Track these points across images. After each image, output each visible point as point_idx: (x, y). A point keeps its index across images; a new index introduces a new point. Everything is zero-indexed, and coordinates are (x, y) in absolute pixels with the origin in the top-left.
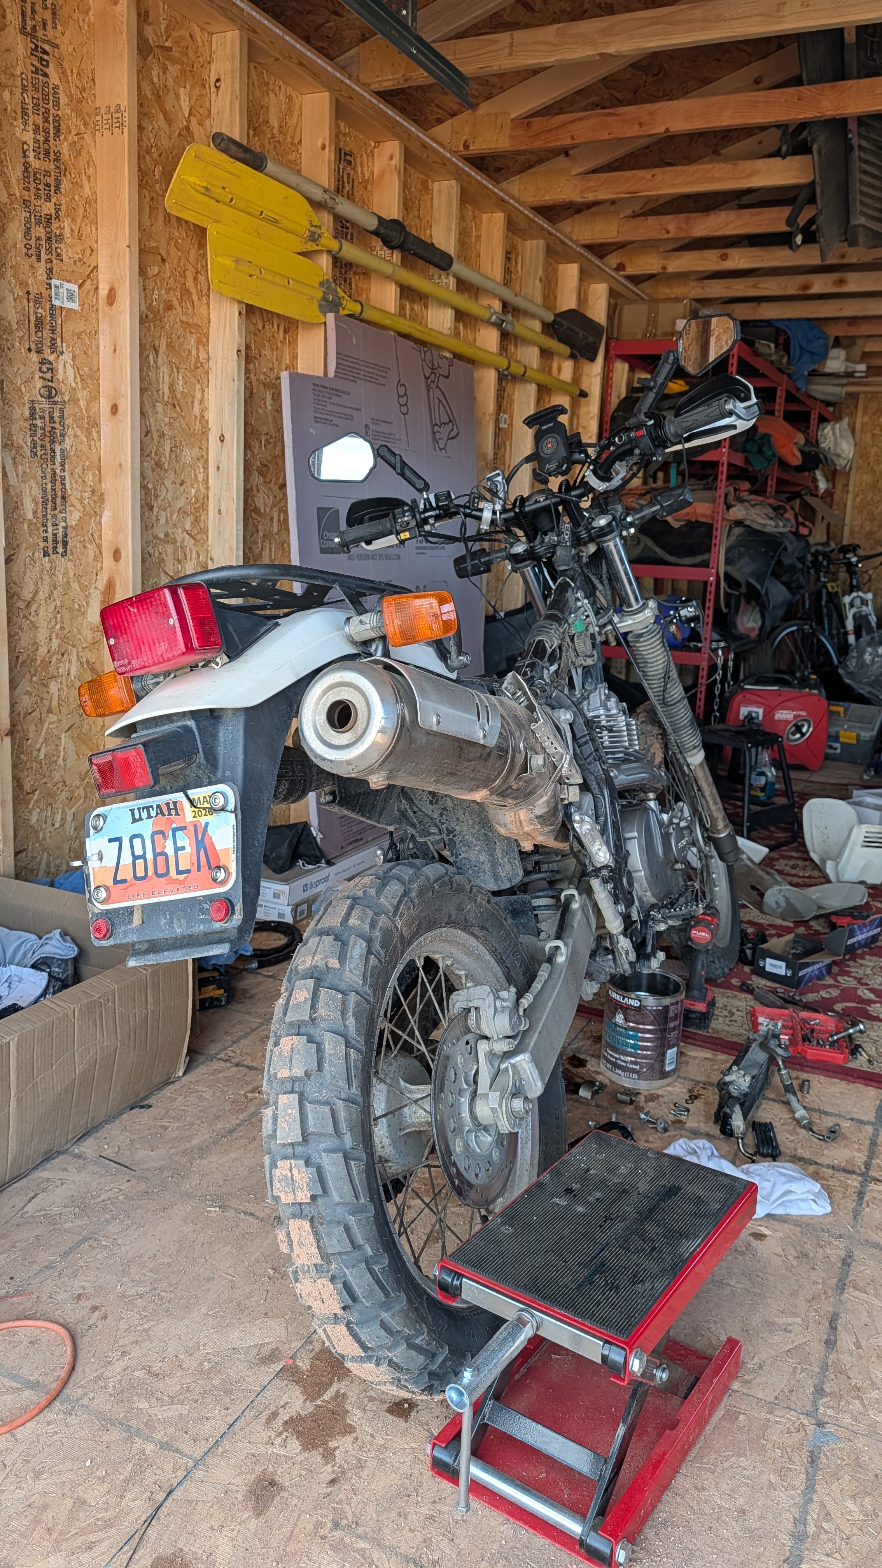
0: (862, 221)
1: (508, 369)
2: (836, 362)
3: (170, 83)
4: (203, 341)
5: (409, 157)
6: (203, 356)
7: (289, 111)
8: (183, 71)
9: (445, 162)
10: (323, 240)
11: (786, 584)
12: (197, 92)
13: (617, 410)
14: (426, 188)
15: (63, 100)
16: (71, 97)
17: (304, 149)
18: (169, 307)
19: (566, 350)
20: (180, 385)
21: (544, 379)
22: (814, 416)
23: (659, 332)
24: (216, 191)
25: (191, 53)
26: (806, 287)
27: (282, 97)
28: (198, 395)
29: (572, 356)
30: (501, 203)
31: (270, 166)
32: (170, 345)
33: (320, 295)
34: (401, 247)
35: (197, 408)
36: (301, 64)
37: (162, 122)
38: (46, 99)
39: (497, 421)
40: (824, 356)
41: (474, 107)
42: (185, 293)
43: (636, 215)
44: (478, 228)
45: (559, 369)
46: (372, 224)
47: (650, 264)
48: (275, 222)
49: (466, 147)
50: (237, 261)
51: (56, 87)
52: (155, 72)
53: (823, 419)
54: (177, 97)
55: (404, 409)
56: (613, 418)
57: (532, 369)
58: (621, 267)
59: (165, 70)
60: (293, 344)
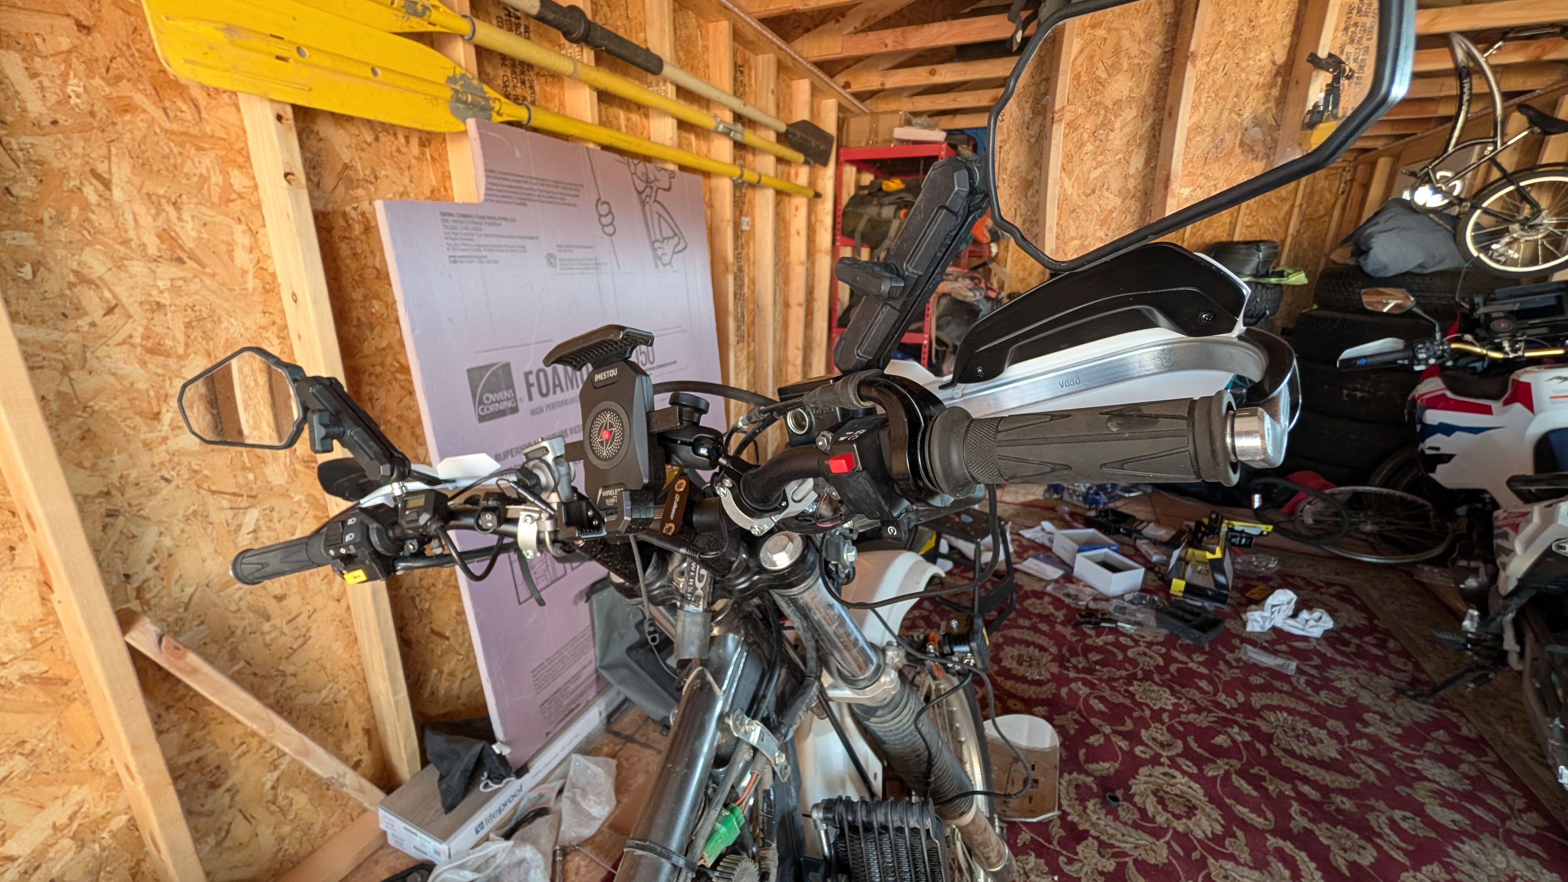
1: (741, 176)
10: (436, 16)
18: (125, 107)
19: (801, 158)
20: (189, 229)
29: (806, 162)
30: (724, 11)
32: (143, 169)
33: (448, 94)
34: (587, 39)
35: (243, 259)
44: (706, 37)
50: (232, 30)
55: (610, 230)
58: (847, 85)
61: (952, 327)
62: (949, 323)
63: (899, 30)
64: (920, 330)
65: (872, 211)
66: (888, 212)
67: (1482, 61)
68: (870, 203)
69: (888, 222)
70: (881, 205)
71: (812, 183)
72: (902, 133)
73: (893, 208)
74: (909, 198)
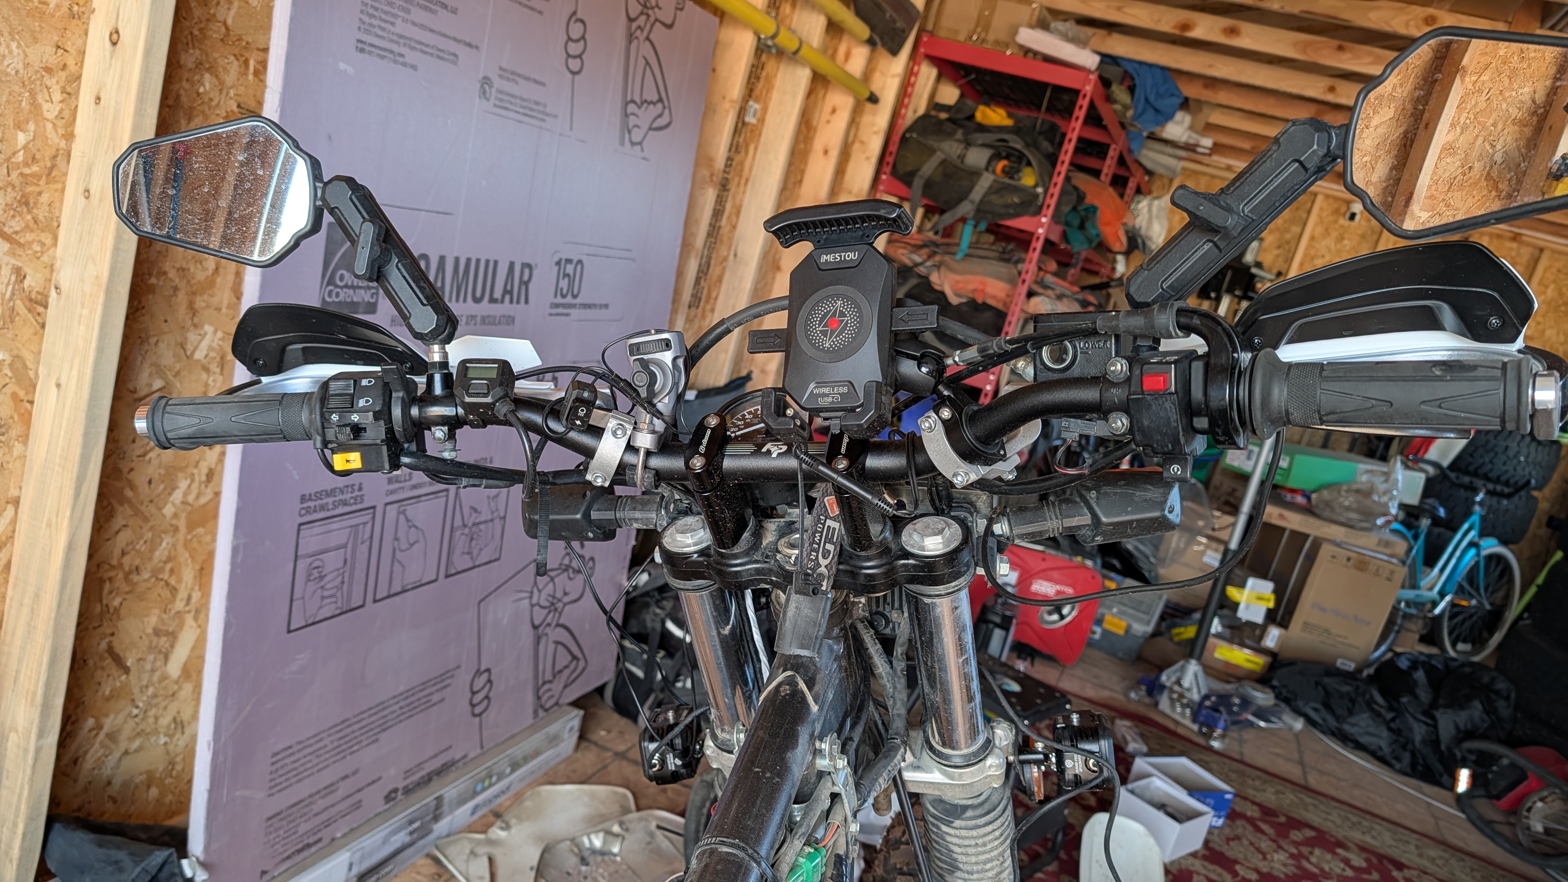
1: (773, 37)
2: (1178, 128)
13: (910, 129)
19: (864, 31)
21: (825, 66)
22: (1132, 184)
23: (991, 37)
26: (1186, 27)
29: (871, 42)
39: (742, 112)
40: (1167, 118)
45: (848, 55)
53: (1138, 190)
55: (575, 64)
56: (904, 140)
57: (811, 47)
71: (867, 76)
72: (1030, 37)
73: (987, 153)
74: (1017, 144)
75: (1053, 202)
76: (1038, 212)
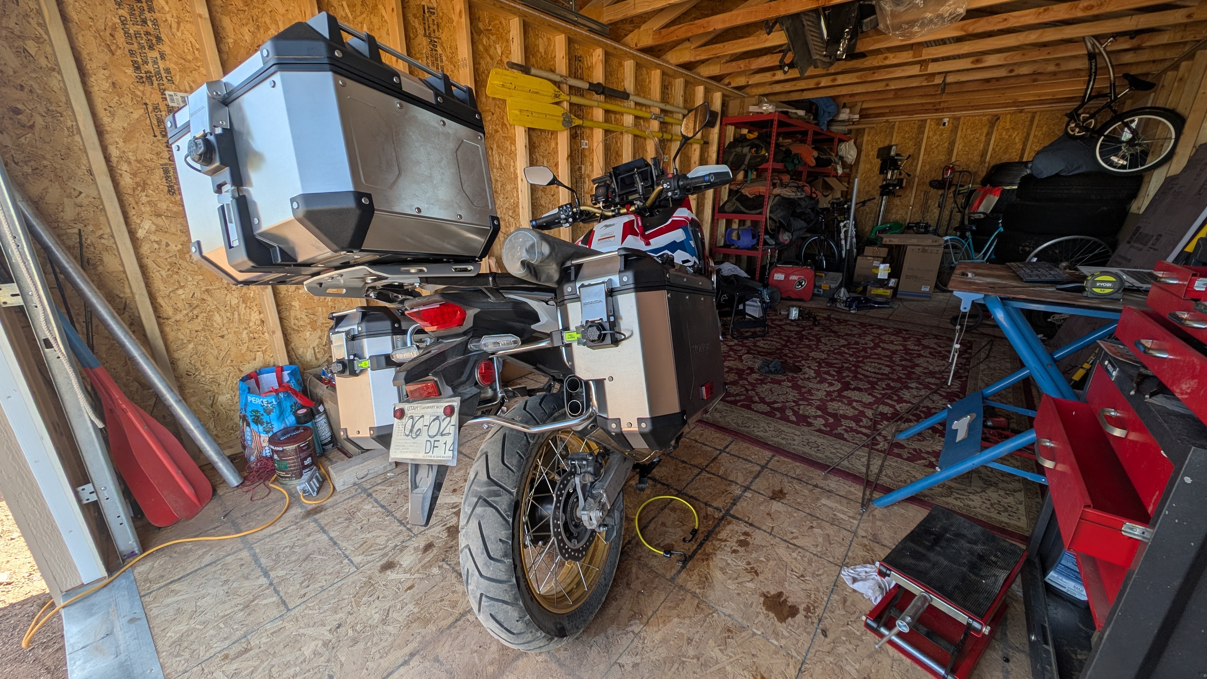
0: (818, 57)
1: (663, 137)
2: (844, 115)
3: (492, 43)
4: (513, 142)
5: (607, 54)
6: (513, 148)
7: (549, 45)
8: (497, 38)
9: (626, 53)
10: (561, 97)
11: (804, 220)
12: (504, 45)
14: (621, 65)
15: (444, 58)
16: (447, 57)
17: (557, 59)
18: (497, 131)
20: (504, 161)
22: (836, 140)
23: (745, 111)
24: (508, 85)
25: (501, 30)
26: (818, 84)
27: (545, 39)
28: (512, 164)
30: (658, 66)
31: (533, 71)
32: (498, 146)
33: (562, 119)
34: (602, 93)
35: (512, 169)
36: (549, 25)
37: (488, 59)
38: (437, 60)
40: (838, 113)
41: (639, 27)
42: (504, 125)
43: (727, 62)
44: (650, 78)
46: (586, 86)
47: (741, 81)
48: (537, 93)
49: (636, 45)
50: (521, 111)
51: (441, 55)
52: (484, 41)
53: (841, 141)
54: (495, 48)
56: (724, 151)
57: (676, 135)
58: (729, 84)
59: (489, 38)
60: (556, 138)
61: (779, 211)
62: (777, 209)
63: (747, 60)
64: (761, 213)
65: (739, 149)
66: (746, 150)
67: (1102, 49)
68: (738, 146)
69: (745, 155)
70: (743, 147)
71: (704, 137)
72: (753, 109)
73: (748, 148)
74: (757, 142)
75: (772, 157)
76: (768, 161)
